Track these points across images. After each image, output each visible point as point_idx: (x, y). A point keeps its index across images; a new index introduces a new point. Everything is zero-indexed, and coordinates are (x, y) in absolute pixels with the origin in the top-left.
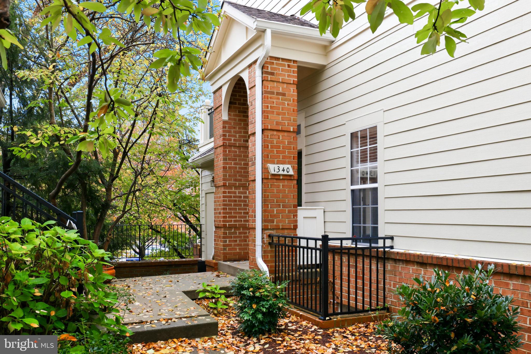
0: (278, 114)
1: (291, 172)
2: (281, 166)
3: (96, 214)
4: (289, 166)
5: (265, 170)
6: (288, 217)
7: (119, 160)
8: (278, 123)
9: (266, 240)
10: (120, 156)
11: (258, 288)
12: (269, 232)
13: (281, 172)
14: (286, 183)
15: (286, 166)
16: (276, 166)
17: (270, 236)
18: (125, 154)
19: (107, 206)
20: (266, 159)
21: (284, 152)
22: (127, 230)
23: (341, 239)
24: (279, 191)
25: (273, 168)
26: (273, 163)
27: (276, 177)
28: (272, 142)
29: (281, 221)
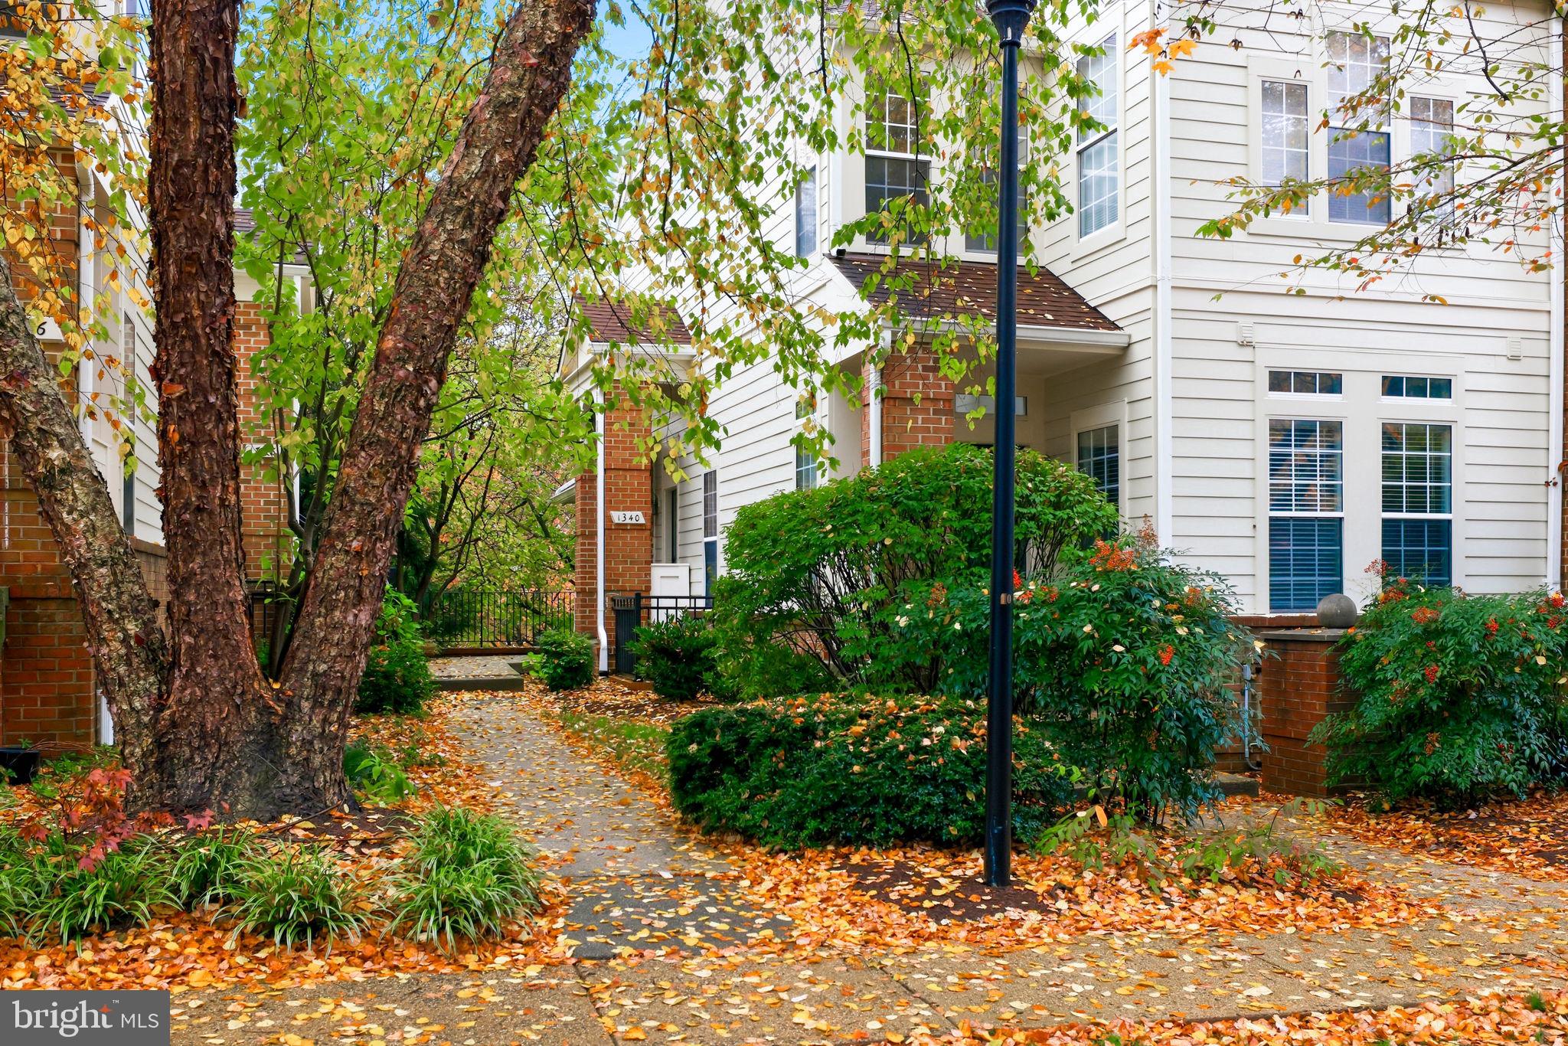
0: (624, 449)
1: (642, 521)
2: (628, 514)
3: (417, 574)
4: (640, 513)
5: (608, 518)
6: (639, 576)
7: (449, 496)
8: (624, 460)
9: (609, 604)
10: (451, 490)
11: (561, 644)
12: (611, 594)
13: (628, 521)
14: (636, 534)
15: (634, 514)
16: (621, 514)
17: (613, 600)
18: (457, 488)
19: (432, 563)
20: (609, 506)
21: (633, 496)
22: (469, 603)
23: (676, 598)
24: (624, 544)
25: (618, 517)
26: (618, 509)
27: (622, 527)
28: (616, 484)
29: (629, 581)
